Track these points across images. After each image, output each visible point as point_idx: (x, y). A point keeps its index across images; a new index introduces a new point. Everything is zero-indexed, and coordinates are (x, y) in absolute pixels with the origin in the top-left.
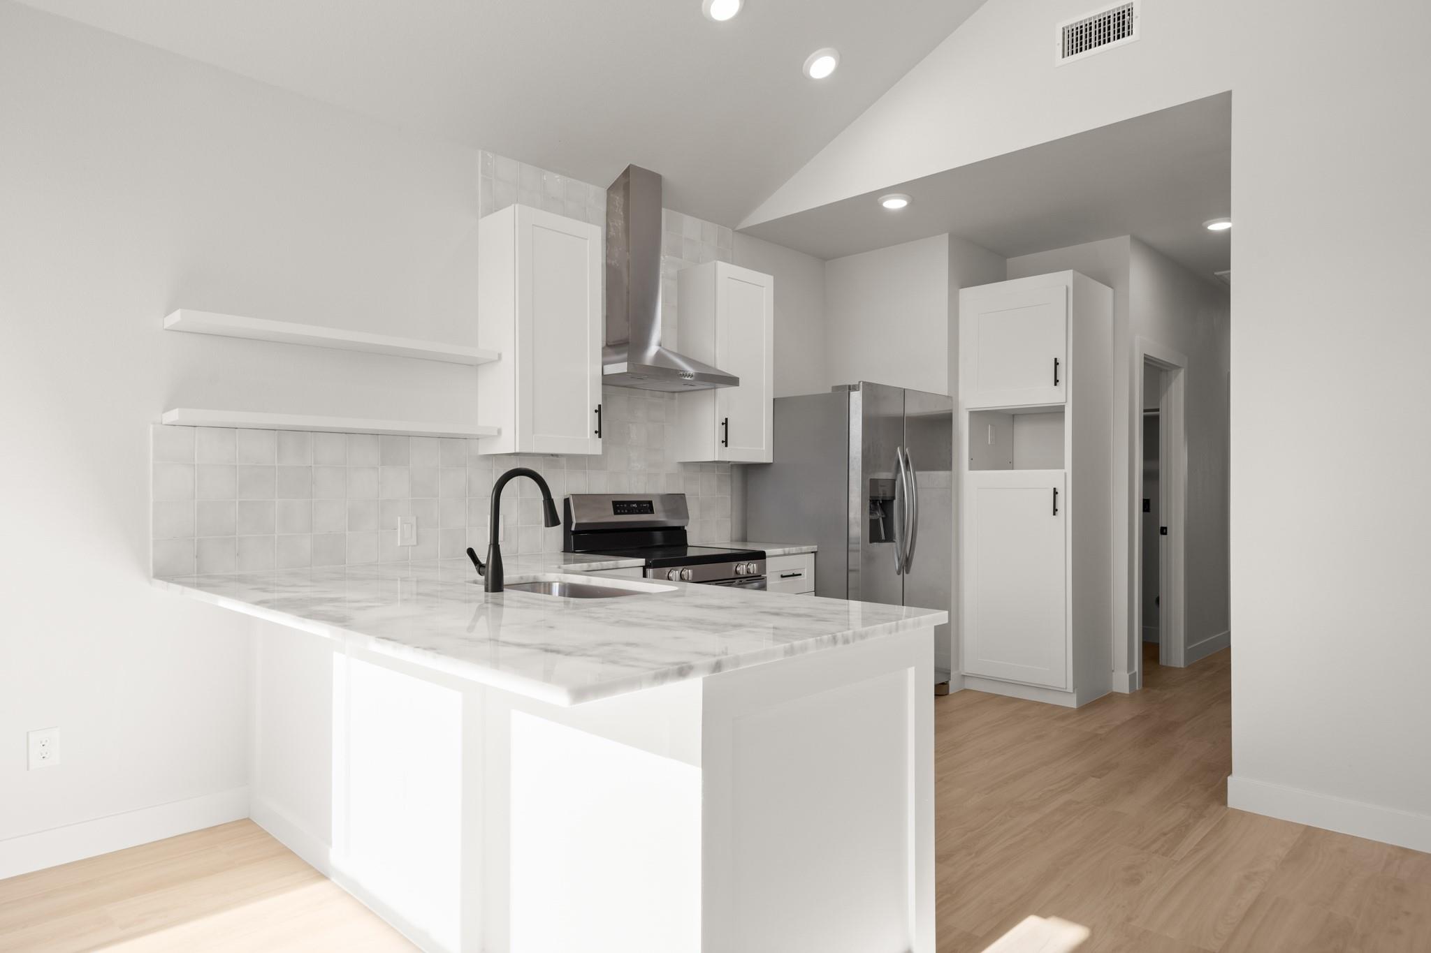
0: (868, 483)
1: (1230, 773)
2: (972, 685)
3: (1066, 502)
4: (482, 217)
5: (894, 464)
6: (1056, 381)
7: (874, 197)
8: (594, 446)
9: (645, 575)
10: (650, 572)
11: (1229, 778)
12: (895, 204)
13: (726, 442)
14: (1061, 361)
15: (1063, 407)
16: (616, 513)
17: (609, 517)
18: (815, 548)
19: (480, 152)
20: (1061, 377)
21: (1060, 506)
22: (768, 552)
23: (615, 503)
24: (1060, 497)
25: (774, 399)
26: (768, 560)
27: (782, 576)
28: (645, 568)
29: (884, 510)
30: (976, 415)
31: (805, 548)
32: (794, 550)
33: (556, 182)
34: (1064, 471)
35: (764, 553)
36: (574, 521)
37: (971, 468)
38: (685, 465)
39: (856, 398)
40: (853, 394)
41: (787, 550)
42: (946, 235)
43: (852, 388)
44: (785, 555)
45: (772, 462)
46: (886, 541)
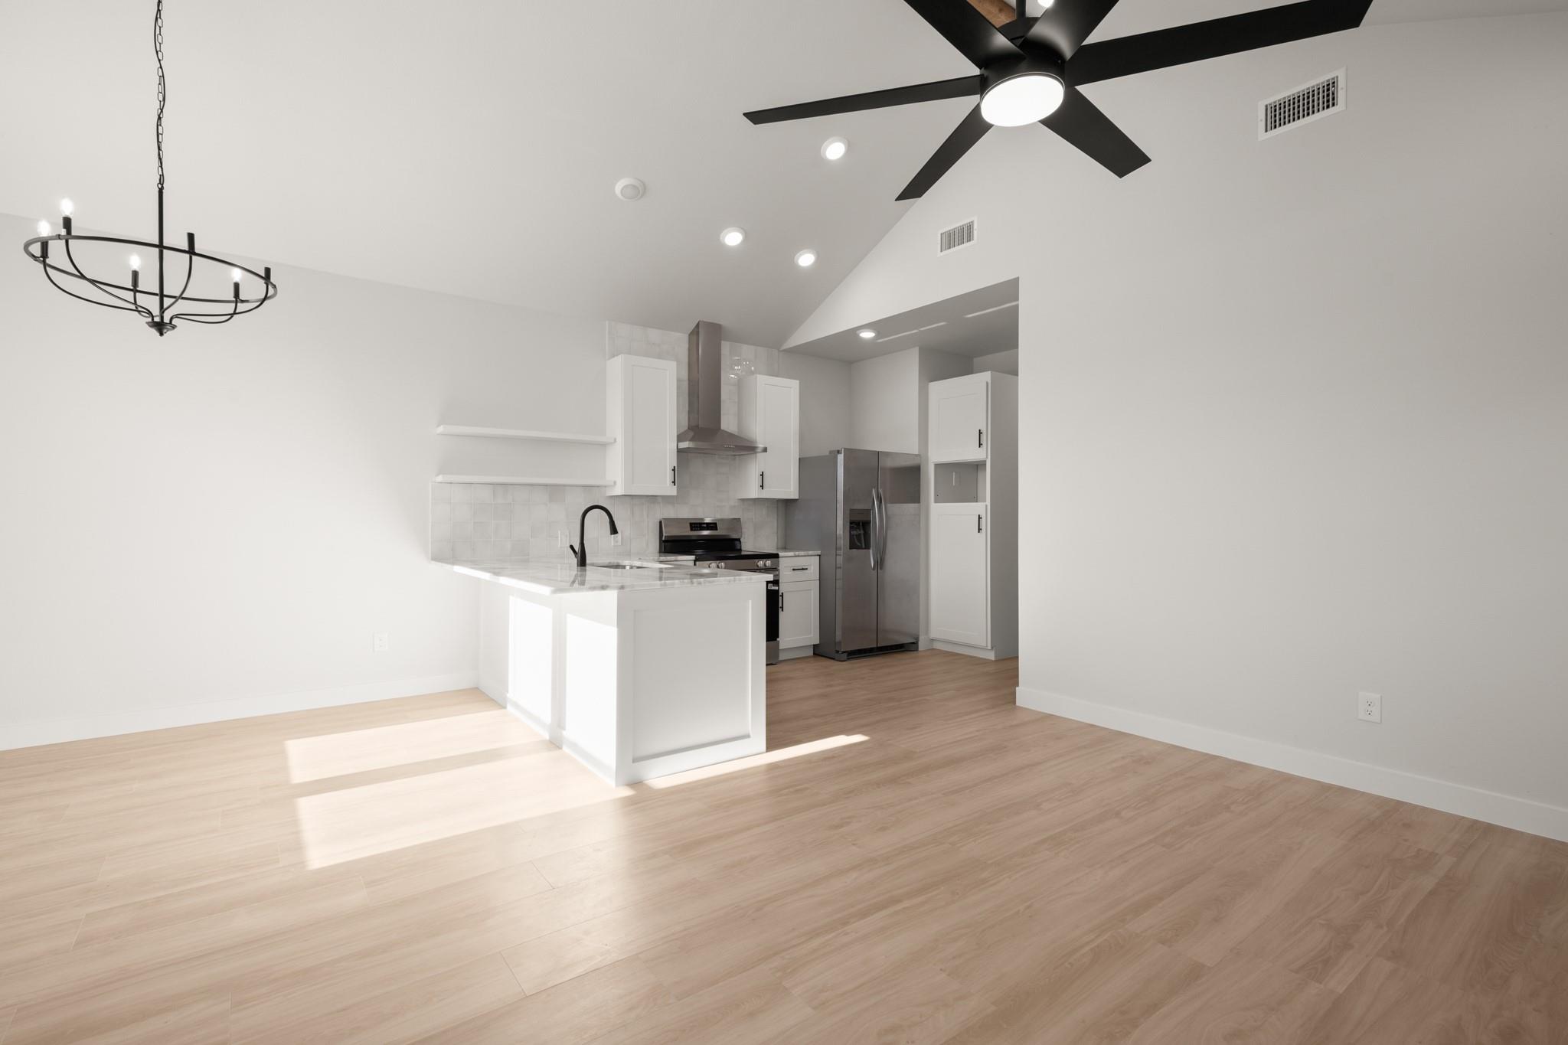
0: (848, 512)
1: (1018, 686)
2: (938, 646)
3: (986, 524)
4: (609, 359)
5: (872, 500)
6: (980, 445)
7: (854, 332)
8: (672, 491)
9: (695, 564)
10: (698, 563)
11: (1017, 688)
12: (867, 335)
13: (762, 486)
14: (984, 431)
15: (985, 461)
16: (691, 530)
17: (686, 532)
18: (819, 552)
19: (607, 322)
20: (984, 442)
21: (983, 527)
22: (781, 554)
23: (691, 524)
24: (983, 521)
25: (800, 459)
26: (780, 559)
27: (794, 570)
28: (695, 561)
29: (864, 529)
30: (938, 466)
31: (811, 553)
32: (802, 553)
33: (654, 334)
34: (985, 504)
35: (778, 554)
36: (664, 535)
37: (936, 502)
38: (743, 500)
39: (841, 458)
40: (839, 456)
41: (797, 553)
42: (917, 350)
43: (839, 452)
44: (796, 556)
45: (797, 497)
46: (865, 548)
